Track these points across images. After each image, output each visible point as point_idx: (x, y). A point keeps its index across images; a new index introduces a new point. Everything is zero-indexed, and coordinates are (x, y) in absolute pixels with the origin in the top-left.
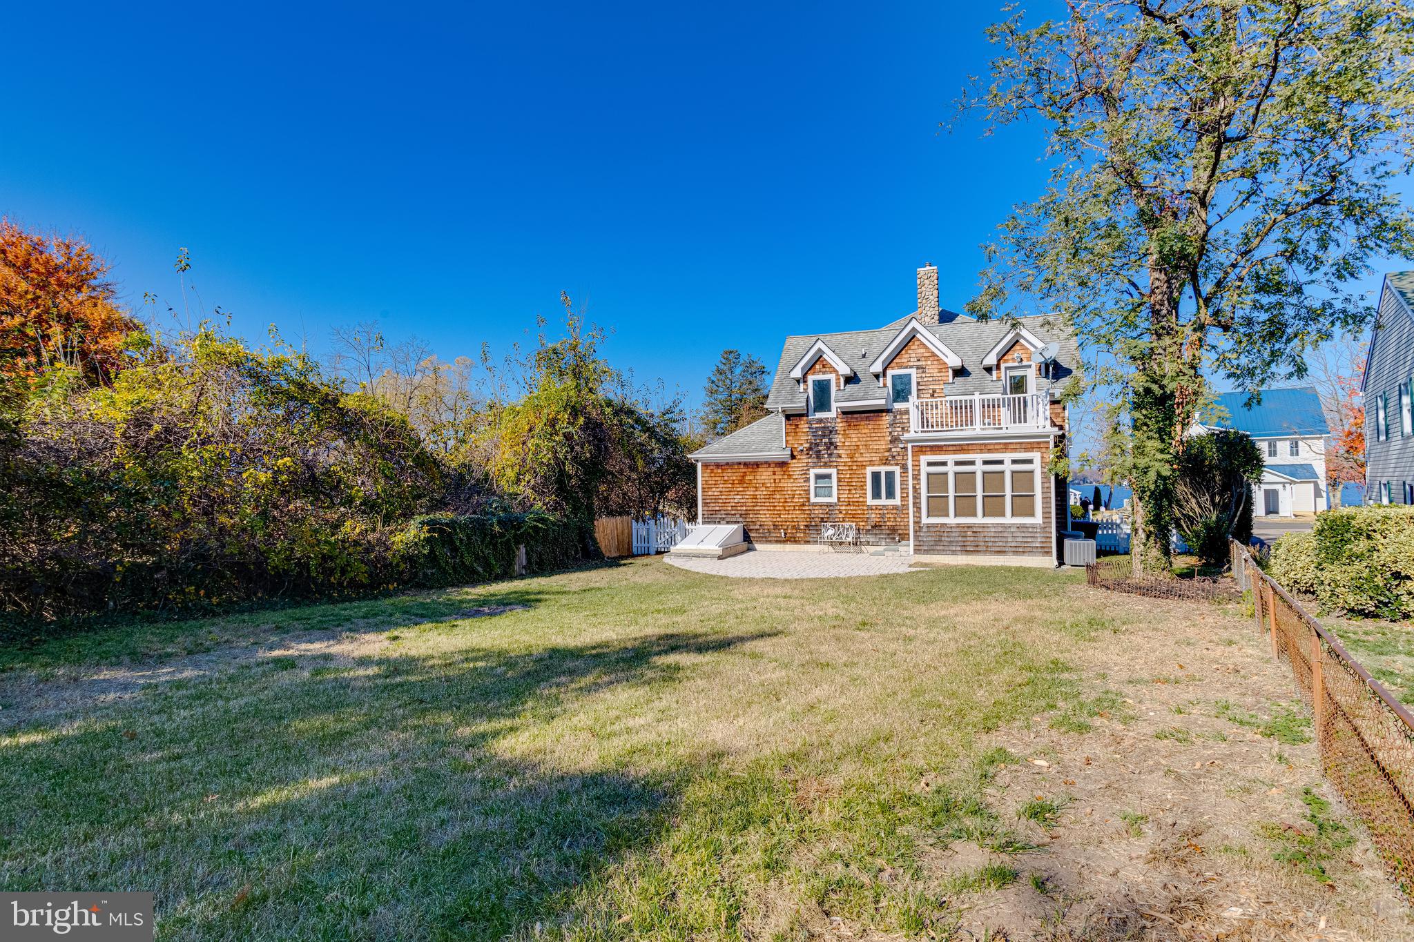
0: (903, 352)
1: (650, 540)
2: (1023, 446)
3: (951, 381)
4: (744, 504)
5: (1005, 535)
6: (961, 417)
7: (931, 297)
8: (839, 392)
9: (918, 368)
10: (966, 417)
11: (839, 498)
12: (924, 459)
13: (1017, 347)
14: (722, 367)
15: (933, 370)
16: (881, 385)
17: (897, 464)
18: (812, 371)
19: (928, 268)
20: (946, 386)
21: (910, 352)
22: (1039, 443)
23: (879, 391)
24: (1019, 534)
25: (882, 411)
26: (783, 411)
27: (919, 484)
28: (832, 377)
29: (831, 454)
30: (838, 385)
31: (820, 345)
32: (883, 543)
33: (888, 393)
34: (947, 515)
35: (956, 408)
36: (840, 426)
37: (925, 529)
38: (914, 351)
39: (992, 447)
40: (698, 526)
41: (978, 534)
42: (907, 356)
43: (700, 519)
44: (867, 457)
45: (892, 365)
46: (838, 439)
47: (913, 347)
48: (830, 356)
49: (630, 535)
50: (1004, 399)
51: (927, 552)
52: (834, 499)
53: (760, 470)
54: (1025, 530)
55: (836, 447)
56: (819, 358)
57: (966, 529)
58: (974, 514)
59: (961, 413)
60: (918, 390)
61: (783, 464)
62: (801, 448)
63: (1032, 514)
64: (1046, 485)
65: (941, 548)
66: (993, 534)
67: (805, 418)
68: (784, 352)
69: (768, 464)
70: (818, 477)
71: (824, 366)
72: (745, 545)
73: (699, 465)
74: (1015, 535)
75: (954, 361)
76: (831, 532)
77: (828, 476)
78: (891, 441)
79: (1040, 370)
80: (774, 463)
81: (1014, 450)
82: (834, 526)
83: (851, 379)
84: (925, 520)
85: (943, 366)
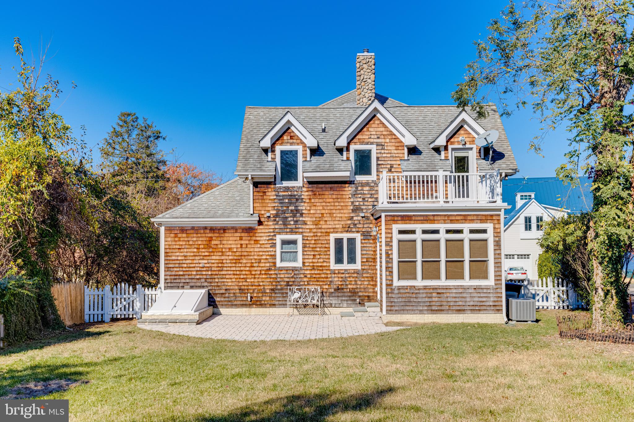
0: (365, 129)
1: (105, 307)
2: (479, 218)
3: (406, 158)
4: (210, 269)
5: (464, 295)
6: (415, 190)
7: (369, 81)
8: (306, 163)
9: (377, 145)
10: (419, 190)
11: (304, 263)
12: (396, 227)
13: (461, 132)
14: (118, 129)
15: (391, 147)
16: (345, 158)
17: (358, 232)
18: (280, 142)
19: (366, 53)
20: (402, 162)
21: (370, 129)
22: (492, 216)
23: (343, 164)
24: (475, 295)
25: (345, 182)
26: (252, 178)
27: (391, 250)
28: (300, 148)
29: (297, 221)
30: (305, 156)
31: (289, 117)
32: (345, 305)
33: (352, 166)
34: (415, 278)
35: (411, 183)
36: (305, 195)
37: (396, 291)
38: (373, 129)
39: (453, 218)
40: (158, 291)
41: (442, 295)
42: (368, 133)
43: (162, 284)
44: (331, 224)
45: (355, 140)
46: (303, 207)
47: (373, 126)
48: (298, 129)
49: (83, 302)
50: (450, 176)
51: (397, 312)
52: (299, 264)
53: (226, 235)
54: (480, 291)
55: (302, 215)
56: (287, 130)
57: (431, 291)
58: (438, 277)
59: (415, 187)
60: (378, 165)
61: (249, 230)
62: (268, 214)
63: (486, 277)
64: (498, 252)
65: (410, 308)
66: (454, 295)
67: (272, 186)
68: (246, 121)
69: (235, 229)
70: (284, 242)
71: (291, 138)
72: (210, 310)
73: (162, 229)
74: (472, 295)
75: (410, 140)
76: (297, 295)
77: (294, 242)
78: (353, 211)
79: (480, 152)
80: (240, 228)
81: (472, 221)
82: (300, 290)
83: (316, 152)
84: (397, 283)
85: (400, 144)
